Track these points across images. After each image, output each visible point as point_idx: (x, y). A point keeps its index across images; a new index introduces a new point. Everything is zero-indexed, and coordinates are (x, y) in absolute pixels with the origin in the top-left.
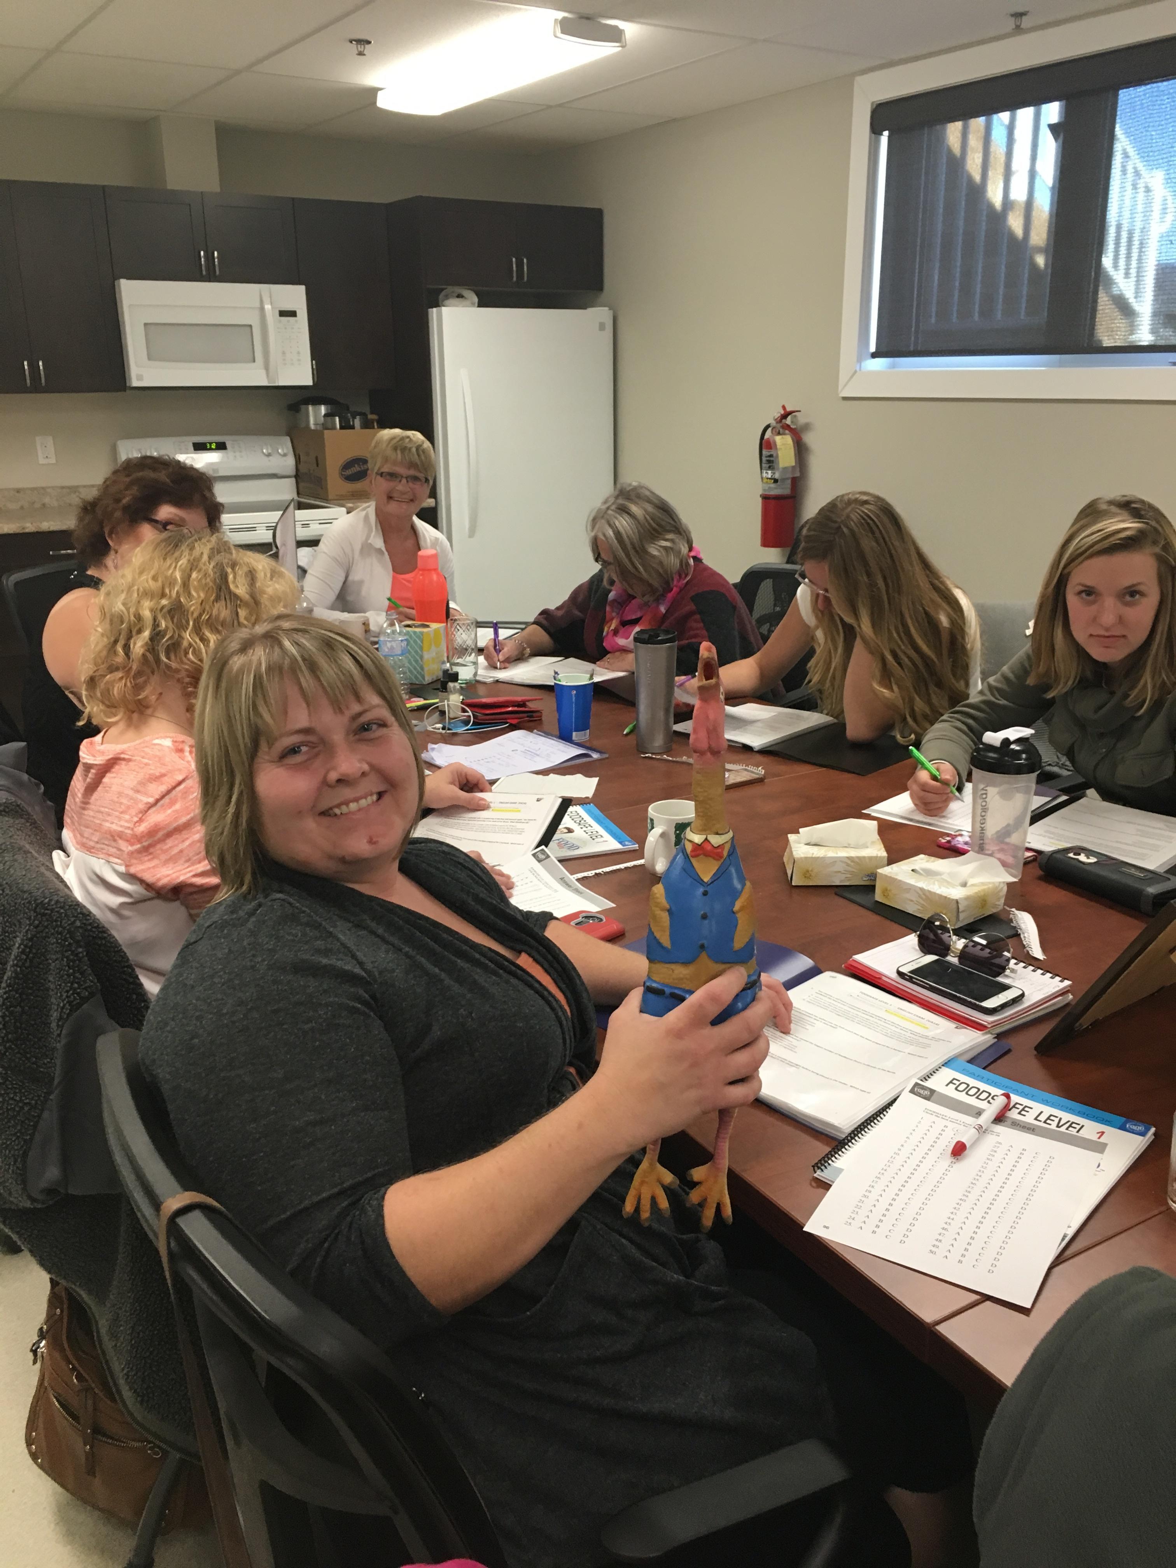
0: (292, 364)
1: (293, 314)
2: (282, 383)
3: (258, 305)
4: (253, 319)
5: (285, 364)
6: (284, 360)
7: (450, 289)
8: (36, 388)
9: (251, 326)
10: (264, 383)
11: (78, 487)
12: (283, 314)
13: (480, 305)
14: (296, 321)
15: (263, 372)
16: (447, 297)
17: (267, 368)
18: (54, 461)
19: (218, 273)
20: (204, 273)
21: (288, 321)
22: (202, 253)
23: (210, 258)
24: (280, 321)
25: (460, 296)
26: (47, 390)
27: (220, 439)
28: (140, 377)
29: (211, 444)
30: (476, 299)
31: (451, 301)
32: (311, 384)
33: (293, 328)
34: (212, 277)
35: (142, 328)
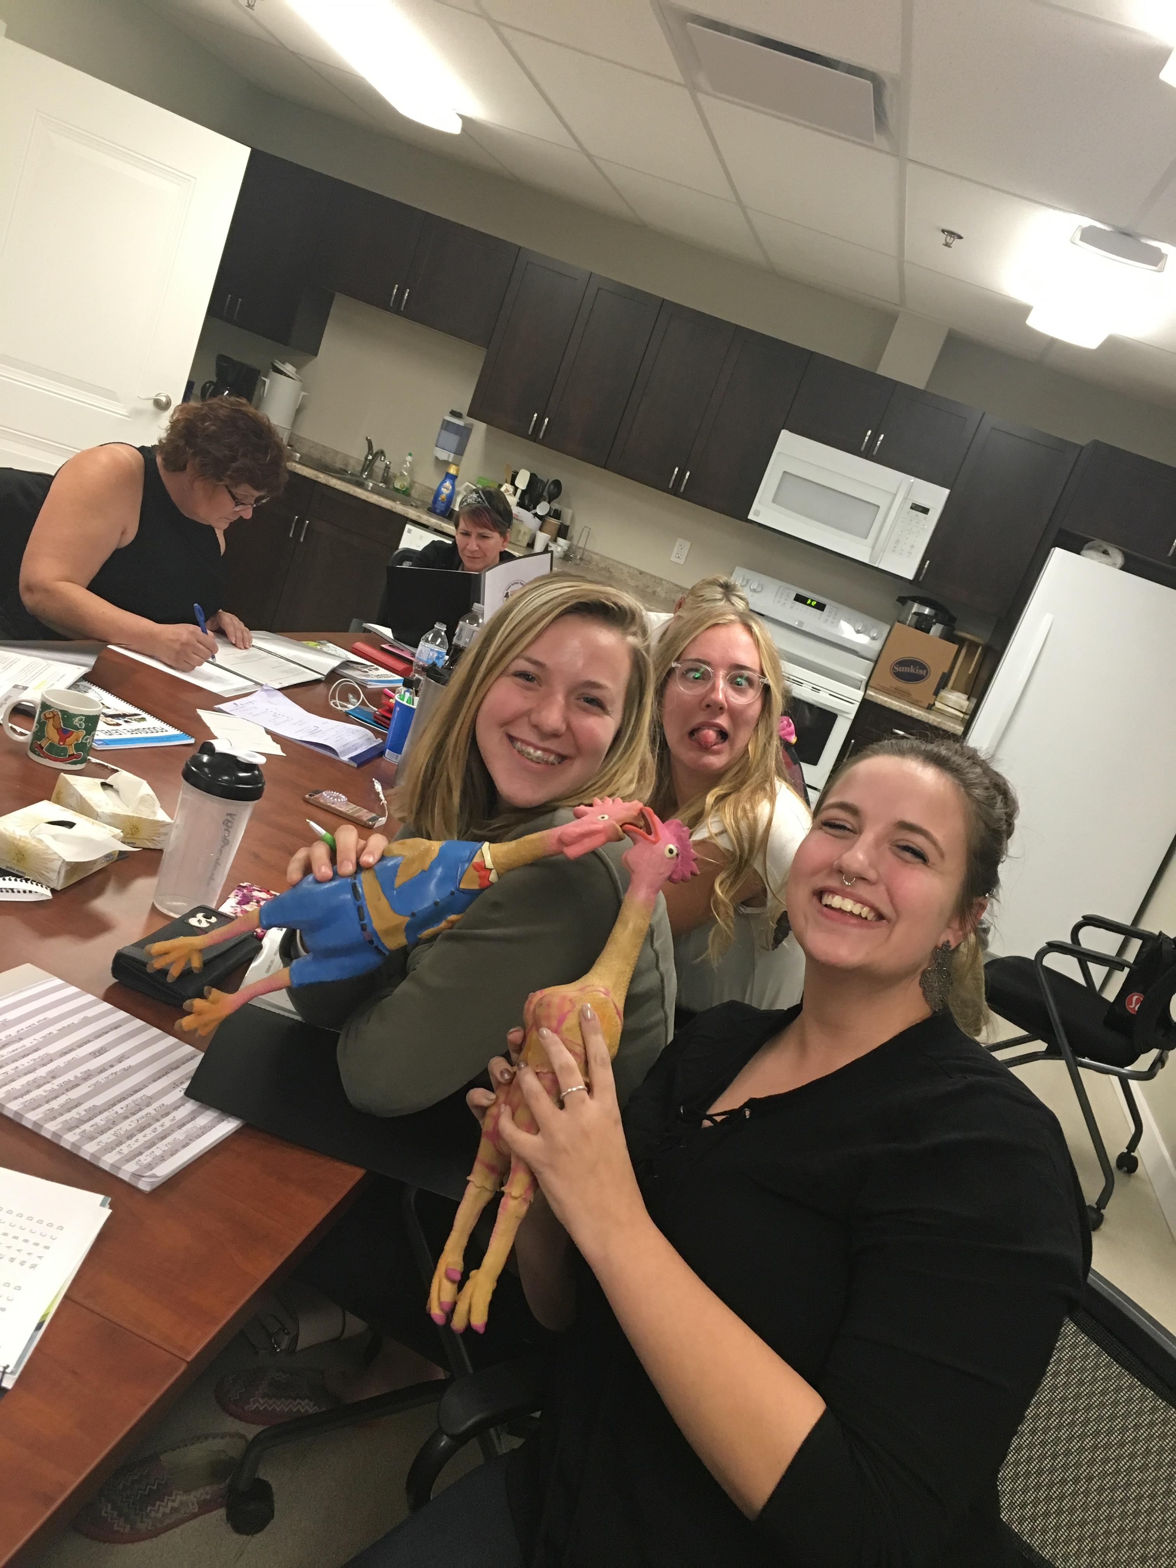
0: (902, 554)
1: (925, 511)
2: (882, 566)
4: (882, 501)
5: (894, 551)
6: (895, 547)
7: (1097, 542)
8: (675, 492)
9: (878, 507)
10: (866, 561)
12: (915, 507)
13: (1124, 568)
14: (925, 518)
15: (869, 550)
16: (1090, 548)
17: (873, 548)
18: (681, 561)
19: (875, 453)
20: (861, 449)
21: (917, 516)
22: (869, 432)
23: (874, 438)
24: (908, 513)
25: (1105, 552)
26: (683, 496)
27: (823, 600)
28: (757, 513)
29: (812, 600)
30: (1120, 560)
31: (1092, 553)
32: (910, 577)
33: (918, 523)
34: (867, 455)
35: (781, 474)
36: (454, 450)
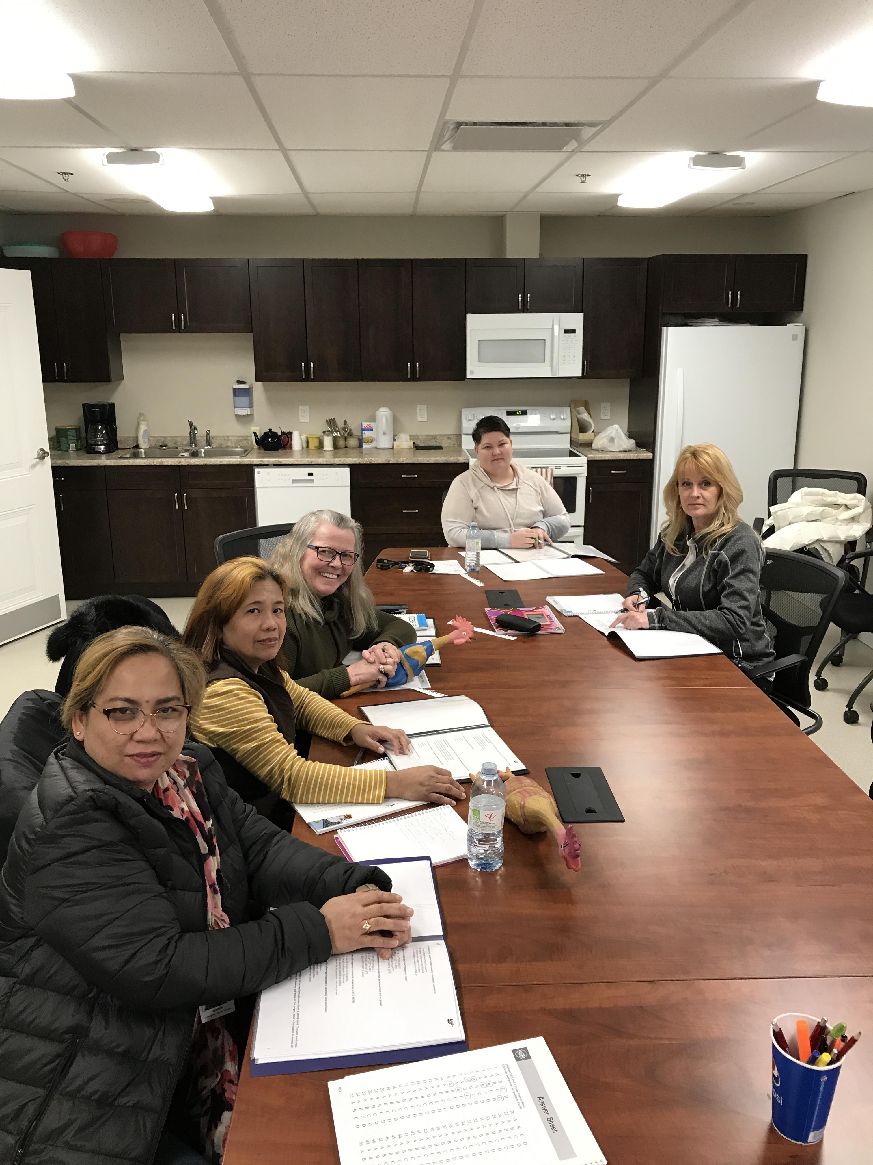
0: (569, 363)
1: (573, 331)
2: (561, 375)
3: (551, 327)
4: (546, 336)
5: (564, 363)
6: (564, 361)
8: (413, 379)
9: (545, 340)
10: (549, 376)
11: (436, 435)
12: (566, 331)
14: (575, 336)
15: (550, 368)
17: (552, 366)
18: (425, 419)
19: (529, 307)
20: (520, 307)
21: (570, 336)
22: (520, 296)
23: (524, 298)
24: (564, 336)
26: (420, 379)
27: (523, 408)
28: (472, 373)
29: (518, 411)
32: (580, 375)
33: (572, 341)
34: (525, 310)
35: (477, 342)
36: (248, 406)
